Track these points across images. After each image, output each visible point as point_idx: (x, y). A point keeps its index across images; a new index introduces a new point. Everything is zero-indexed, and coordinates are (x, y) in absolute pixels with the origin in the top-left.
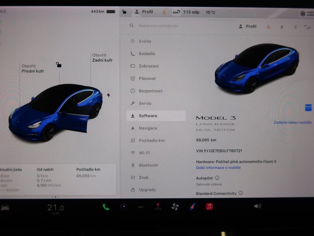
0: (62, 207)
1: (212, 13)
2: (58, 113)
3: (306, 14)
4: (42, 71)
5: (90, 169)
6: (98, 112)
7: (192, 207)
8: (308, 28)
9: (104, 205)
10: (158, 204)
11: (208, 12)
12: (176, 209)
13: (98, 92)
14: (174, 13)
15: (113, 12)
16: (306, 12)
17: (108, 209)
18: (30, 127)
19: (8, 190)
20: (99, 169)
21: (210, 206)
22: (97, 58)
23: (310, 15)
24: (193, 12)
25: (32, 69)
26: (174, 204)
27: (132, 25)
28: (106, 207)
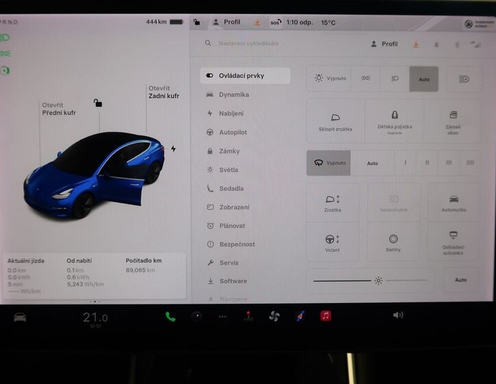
0: (105, 317)
1: (329, 24)
2: (97, 176)
3: (474, 25)
4: (73, 112)
5: (146, 261)
6: (158, 174)
7: (300, 317)
8: (477, 46)
9: (168, 314)
10: (248, 312)
11: (325, 22)
12: (276, 320)
13: (157, 145)
14: (272, 23)
15: (180, 22)
16: (474, 22)
17: (173, 320)
18: (56, 197)
19: (23, 291)
20: (160, 261)
21: (326, 315)
22: (156, 93)
23: (479, 26)
24: (302, 23)
25: (58, 109)
26: (273, 313)
27: (208, 43)
28: (171, 316)
